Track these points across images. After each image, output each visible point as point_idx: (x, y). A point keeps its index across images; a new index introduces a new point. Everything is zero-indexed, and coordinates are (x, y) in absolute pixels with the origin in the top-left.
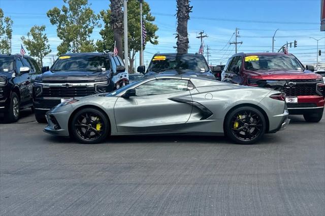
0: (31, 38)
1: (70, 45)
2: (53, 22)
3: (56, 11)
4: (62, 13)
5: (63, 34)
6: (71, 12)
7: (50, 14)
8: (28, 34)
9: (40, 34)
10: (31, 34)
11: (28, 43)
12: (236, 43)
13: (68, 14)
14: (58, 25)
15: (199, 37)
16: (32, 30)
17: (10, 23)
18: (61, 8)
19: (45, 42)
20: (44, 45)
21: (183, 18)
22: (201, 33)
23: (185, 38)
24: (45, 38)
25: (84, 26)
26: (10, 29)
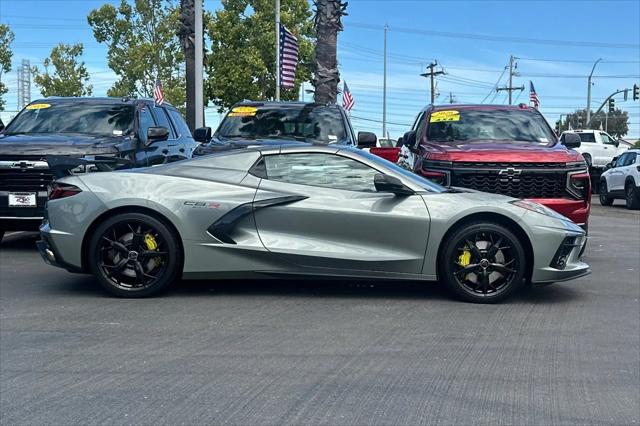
0: (52, 70)
1: (135, 87)
2: (100, 37)
3: (108, 13)
4: (120, 17)
5: (122, 63)
6: (138, 16)
7: (95, 19)
8: (47, 62)
9: (72, 63)
10: (51, 63)
11: (45, 82)
12: (510, 89)
13: (133, 20)
14: (111, 42)
15: (426, 75)
16: (55, 54)
17: (7, 37)
18: (117, 6)
19: (83, 81)
20: (81, 85)
21: (326, 28)
22: (432, 66)
23: (331, 71)
24: (83, 71)
25: (167, 45)
26: (8, 50)
